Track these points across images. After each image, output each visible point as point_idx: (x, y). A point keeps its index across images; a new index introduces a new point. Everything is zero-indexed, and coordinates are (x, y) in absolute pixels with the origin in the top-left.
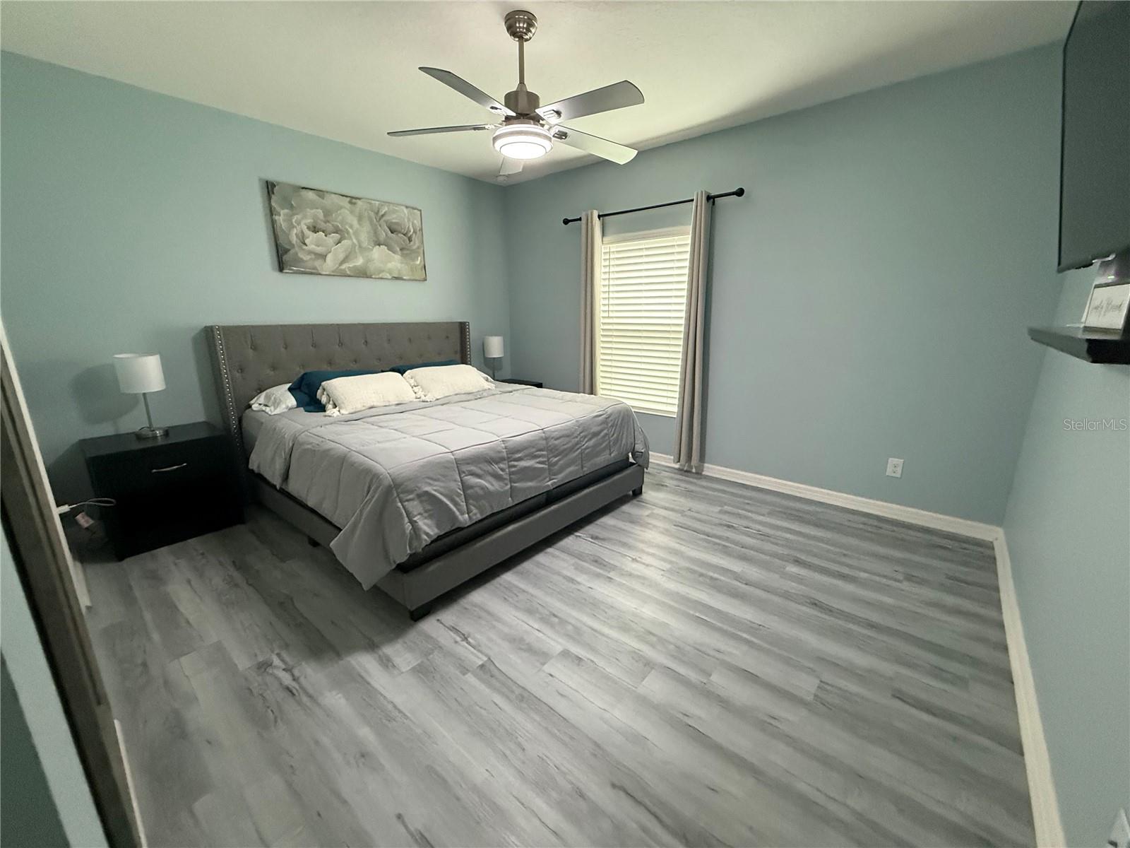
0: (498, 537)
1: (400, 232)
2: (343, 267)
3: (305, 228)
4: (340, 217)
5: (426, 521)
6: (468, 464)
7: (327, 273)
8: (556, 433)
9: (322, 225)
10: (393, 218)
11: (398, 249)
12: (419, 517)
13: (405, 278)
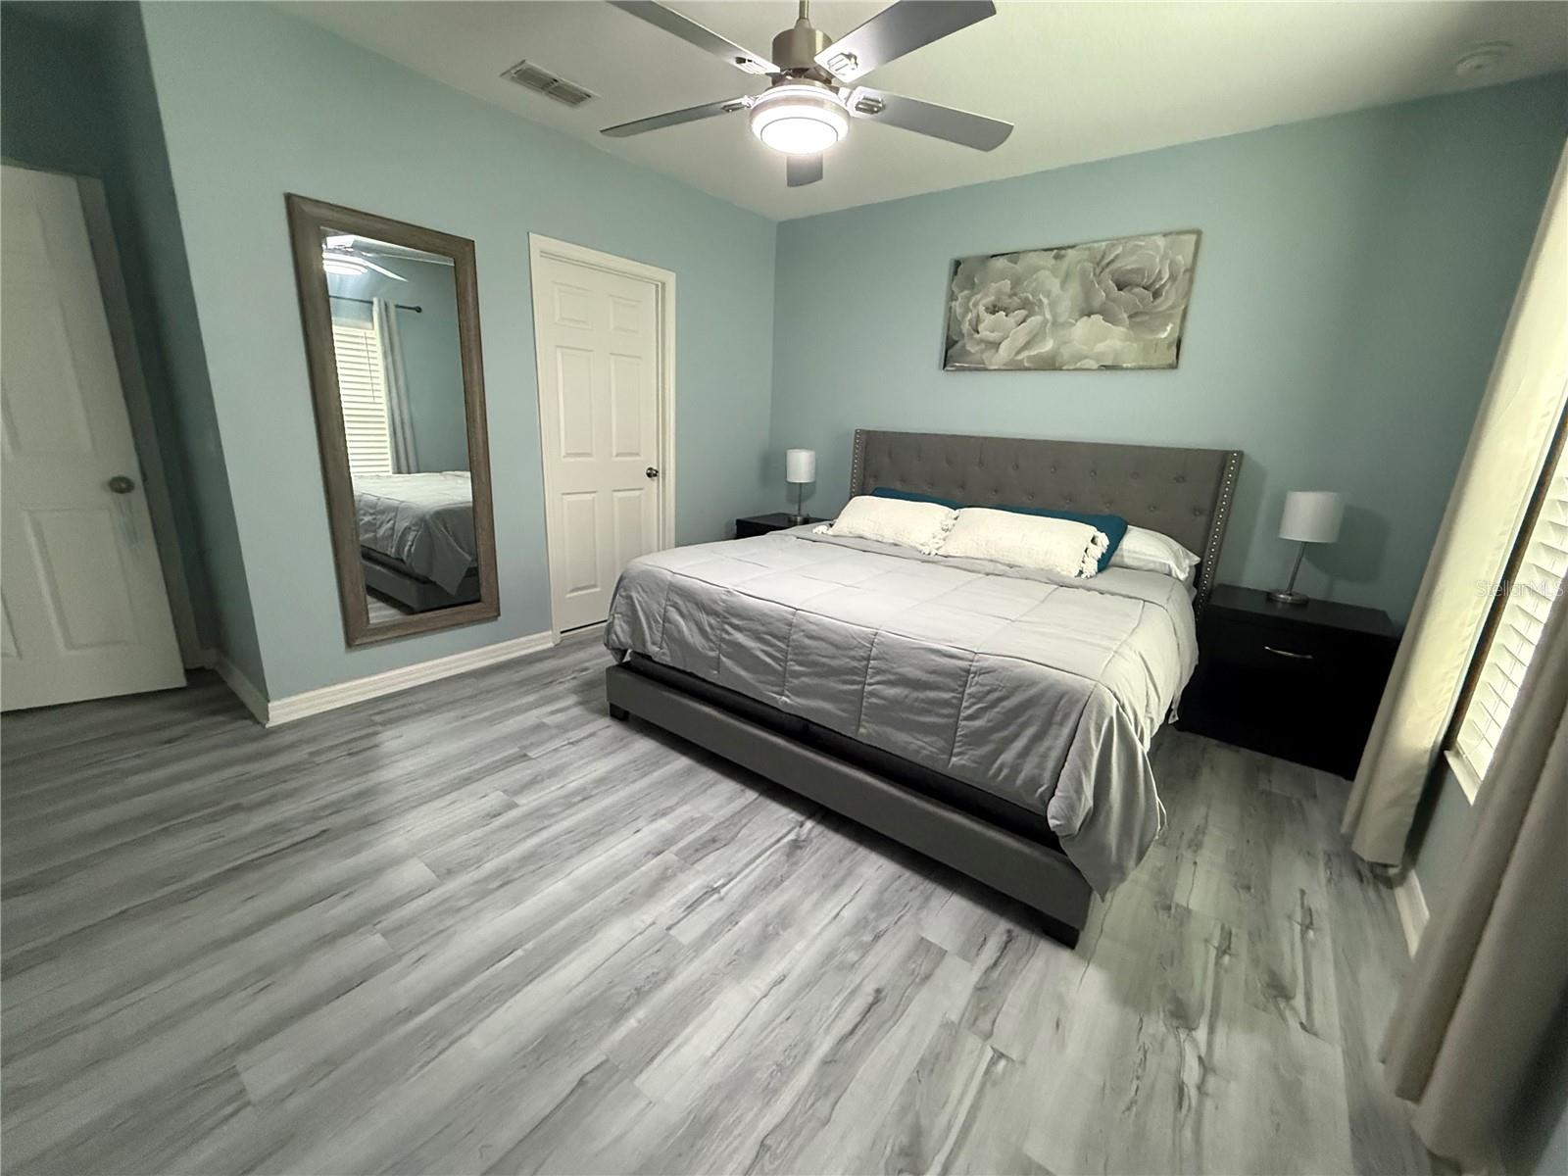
0: (688, 706)
1: (1138, 285)
2: (1020, 357)
3: (982, 308)
4: (1034, 285)
5: (624, 625)
6: (678, 594)
7: (996, 367)
8: (814, 627)
9: (1006, 301)
10: (1129, 263)
11: (1125, 316)
12: (620, 616)
13: (1125, 365)
